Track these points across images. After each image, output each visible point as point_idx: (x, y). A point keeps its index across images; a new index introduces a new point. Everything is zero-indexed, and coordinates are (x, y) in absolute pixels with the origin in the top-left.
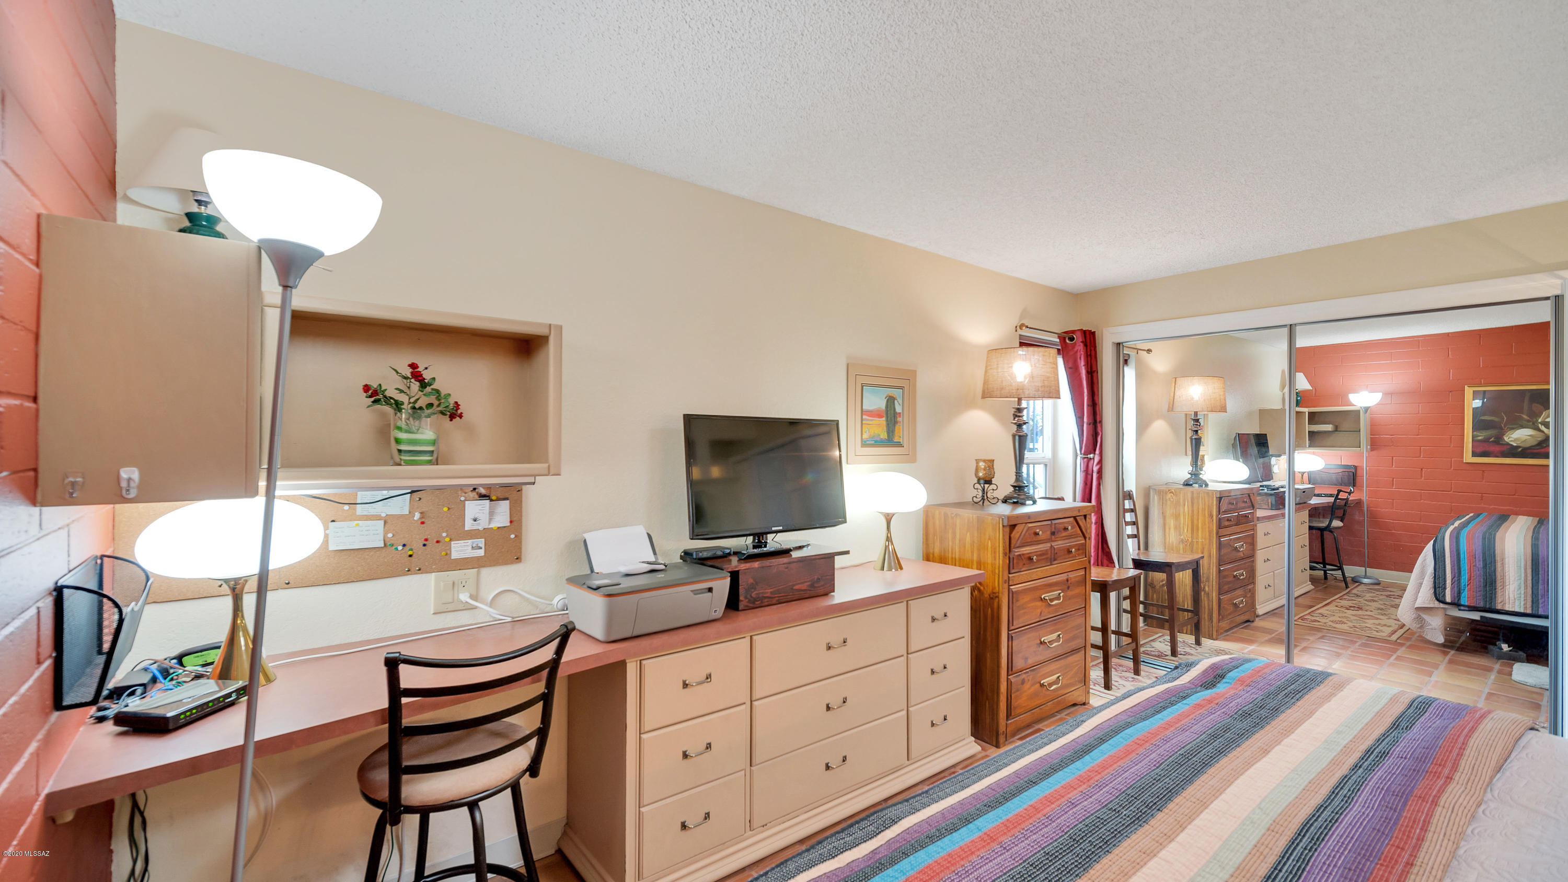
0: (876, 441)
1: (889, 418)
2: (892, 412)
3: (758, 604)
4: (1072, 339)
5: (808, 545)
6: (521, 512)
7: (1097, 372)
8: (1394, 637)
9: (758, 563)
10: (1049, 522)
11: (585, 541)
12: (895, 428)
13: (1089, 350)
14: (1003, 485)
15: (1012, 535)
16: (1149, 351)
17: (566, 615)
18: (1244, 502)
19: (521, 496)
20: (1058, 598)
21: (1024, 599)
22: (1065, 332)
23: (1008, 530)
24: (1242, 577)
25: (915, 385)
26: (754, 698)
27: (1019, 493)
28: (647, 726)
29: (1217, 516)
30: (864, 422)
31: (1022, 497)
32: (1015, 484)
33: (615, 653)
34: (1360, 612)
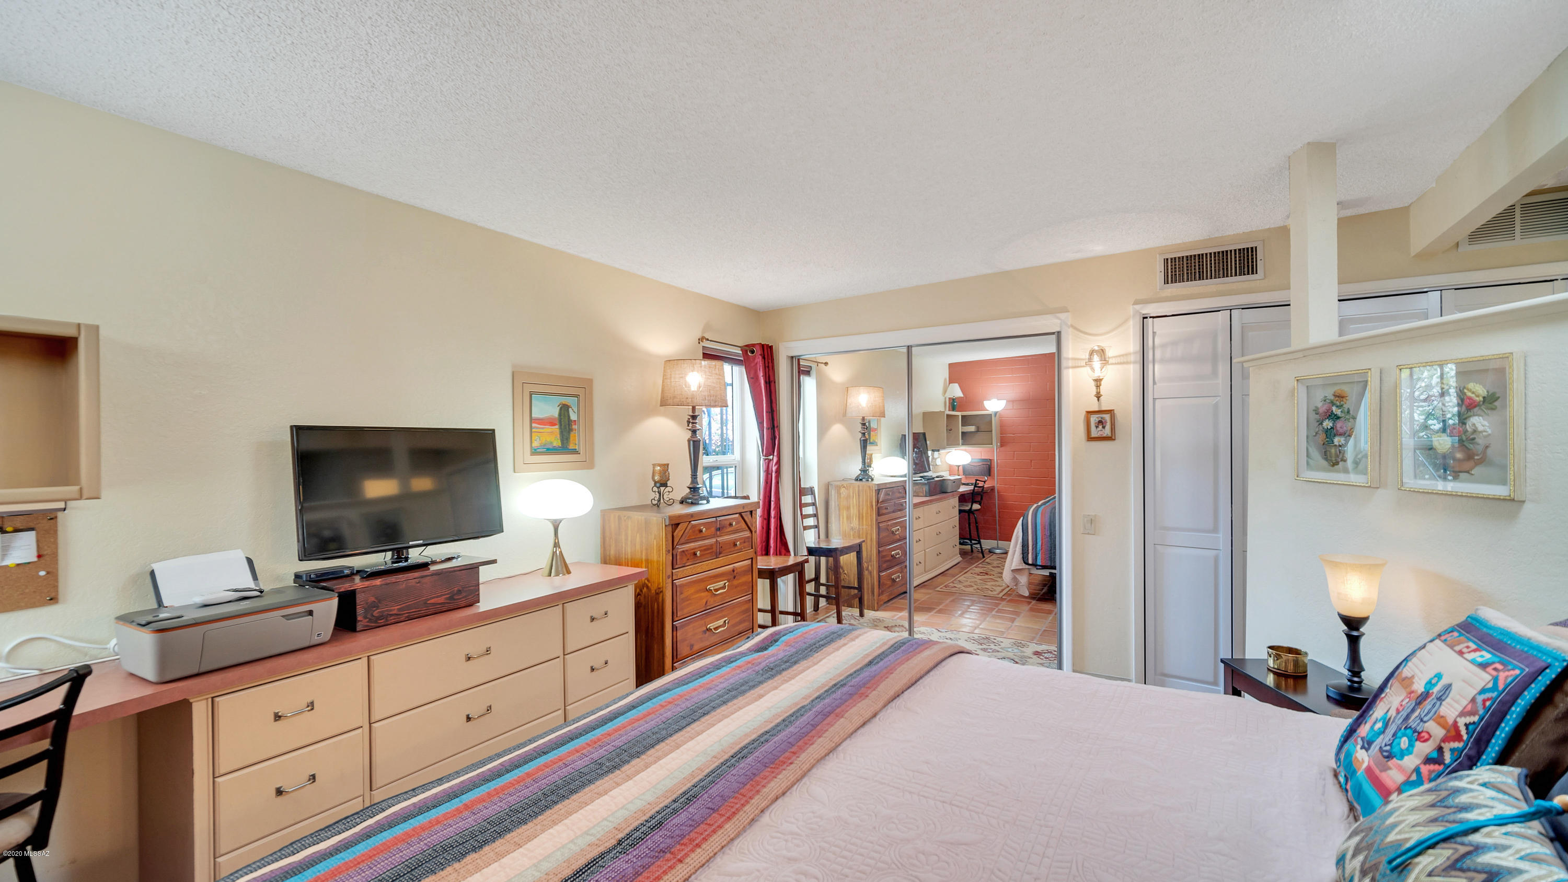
0: (548, 449)
1: (563, 427)
2: (567, 418)
3: (380, 622)
4: (753, 352)
5: (459, 557)
6: (56, 543)
7: (775, 382)
8: (1001, 595)
9: (380, 580)
10: (714, 519)
11: (152, 573)
12: (569, 435)
13: (767, 362)
14: (679, 486)
15: (675, 534)
16: (826, 364)
17: (118, 661)
18: (900, 493)
19: (56, 526)
20: (724, 587)
21: (688, 592)
22: (746, 346)
23: (670, 529)
24: (898, 556)
25: (591, 393)
26: (372, 721)
27: (694, 494)
28: (222, 768)
29: (876, 506)
30: (533, 430)
31: (696, 497)
32: (691, 486)
33: (174, 693)
34: (987, 577)
